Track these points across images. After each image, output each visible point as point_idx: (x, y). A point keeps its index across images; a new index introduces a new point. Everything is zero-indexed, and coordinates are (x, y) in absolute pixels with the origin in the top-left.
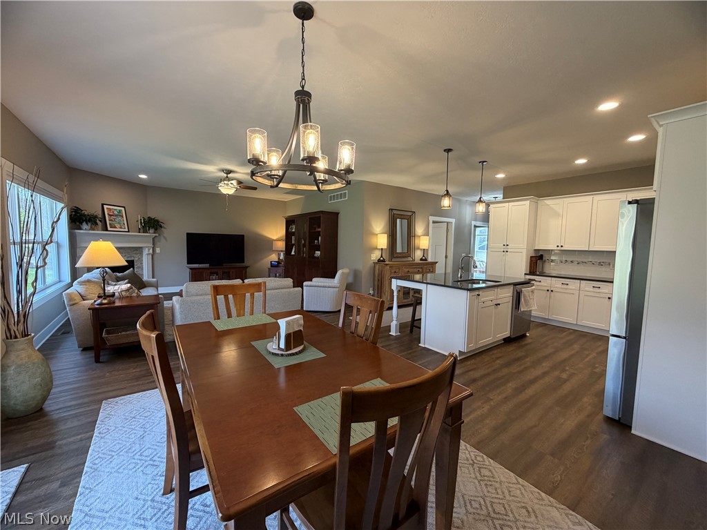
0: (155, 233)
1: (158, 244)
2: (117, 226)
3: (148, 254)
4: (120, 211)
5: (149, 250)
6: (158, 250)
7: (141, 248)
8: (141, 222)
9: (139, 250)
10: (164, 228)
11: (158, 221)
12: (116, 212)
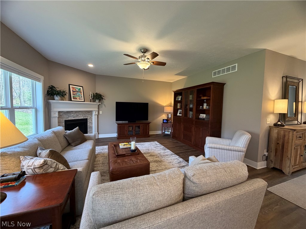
0: (99, 102)
1: (101, 109)
2: (78, 98)
3: (95, 115)
4: (80, 89)
5: (96, 112)
6: (101, 112)
7: (92, 111)
8: (92, 96)
9: (90, 112)
10: (104, 99)
11: (101, 95)
12: (77, 90)
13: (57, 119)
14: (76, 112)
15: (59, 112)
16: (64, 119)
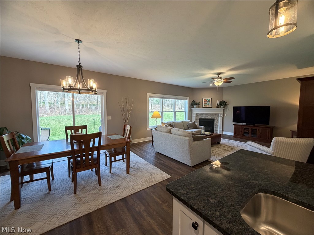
0: (224, 107)
1: (225, 112)
2: (207, 105)
3: (220, 117)
4: (209, 100)
5: (221, 115)
6: (225, 115)
7: (218, 114)
8: (218, 103)
9: (217, 115)
13: (195, 117)
14: (206, 114)
15: (196, 114)
16: (199, 118)
